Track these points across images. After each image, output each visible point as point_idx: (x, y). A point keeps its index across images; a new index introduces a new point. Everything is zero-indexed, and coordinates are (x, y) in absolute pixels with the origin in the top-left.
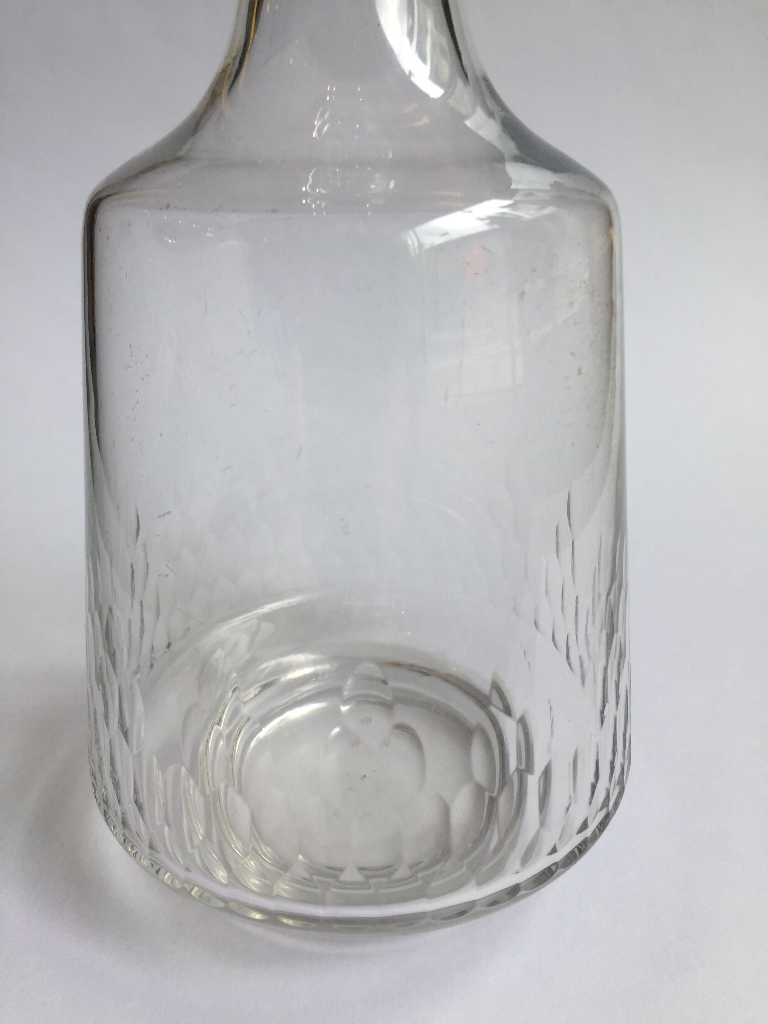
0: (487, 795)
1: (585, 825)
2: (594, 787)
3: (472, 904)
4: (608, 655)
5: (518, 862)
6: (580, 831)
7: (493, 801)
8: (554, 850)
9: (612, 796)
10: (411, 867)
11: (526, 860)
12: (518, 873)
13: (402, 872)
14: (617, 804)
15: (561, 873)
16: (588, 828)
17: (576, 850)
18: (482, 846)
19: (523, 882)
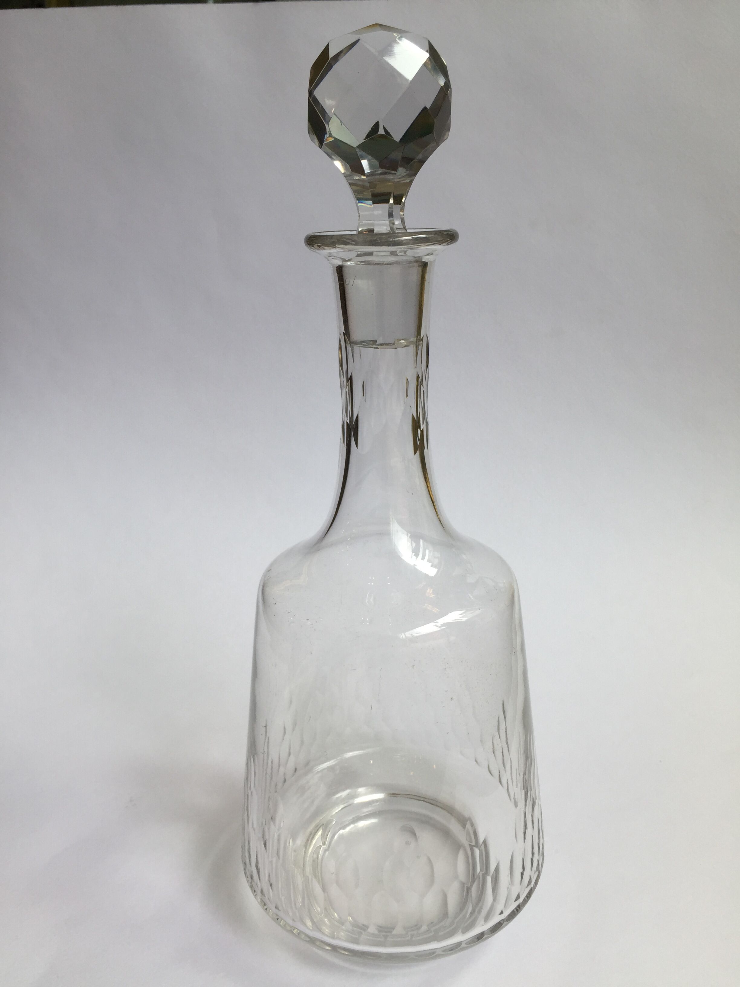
0: (466, 886)
1: (518, 897)
2: (522, 874)
3: (460, 944)
4: (526, 801)
5: (483, 920)
6: (516, 900)
7: (469, 889)
8: (502, 913)
9: (533, 878)
10: (428, 926)
11: (487, 919)
12: (483, 926)
13: (424, 928)
14: (536, 883)
15: (506, 925)
16: (520, 898)
17: (515, 910)
18: (464, 912)
19: (486, 931)
